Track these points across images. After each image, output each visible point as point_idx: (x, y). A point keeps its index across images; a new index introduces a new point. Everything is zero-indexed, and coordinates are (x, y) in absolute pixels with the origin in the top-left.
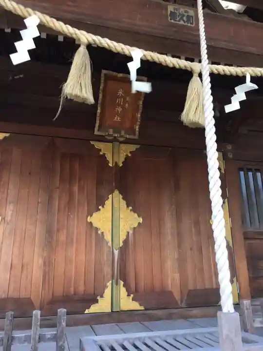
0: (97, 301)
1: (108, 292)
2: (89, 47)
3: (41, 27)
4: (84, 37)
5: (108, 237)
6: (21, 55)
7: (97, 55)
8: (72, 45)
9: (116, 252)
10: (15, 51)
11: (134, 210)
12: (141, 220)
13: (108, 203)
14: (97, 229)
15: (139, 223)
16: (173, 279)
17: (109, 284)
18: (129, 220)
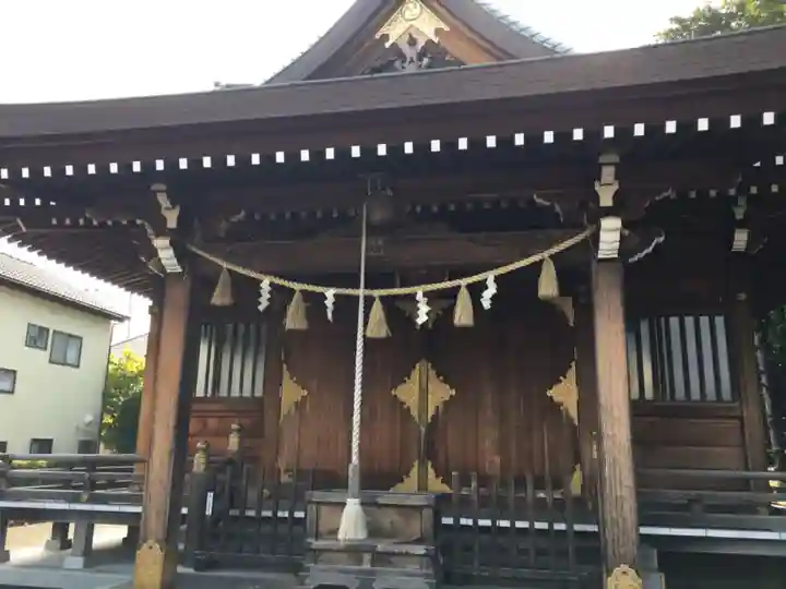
0: (402, 481)
1: (414, 472)
2: (301, 291)
3: (271, 284)
4: (297, 286)
5: (414, 413)
6: (264, 304)
7: (306, 295)
8: (292, 291)
9: (423, 429)
10: (260, 303)
11: (445, 382)
12: (454, 392)
13: (415, 374)
14: (403, 403)
15: (451, 396)
16: (492, 462)
17: (416, 464)
18: (440, 393)
